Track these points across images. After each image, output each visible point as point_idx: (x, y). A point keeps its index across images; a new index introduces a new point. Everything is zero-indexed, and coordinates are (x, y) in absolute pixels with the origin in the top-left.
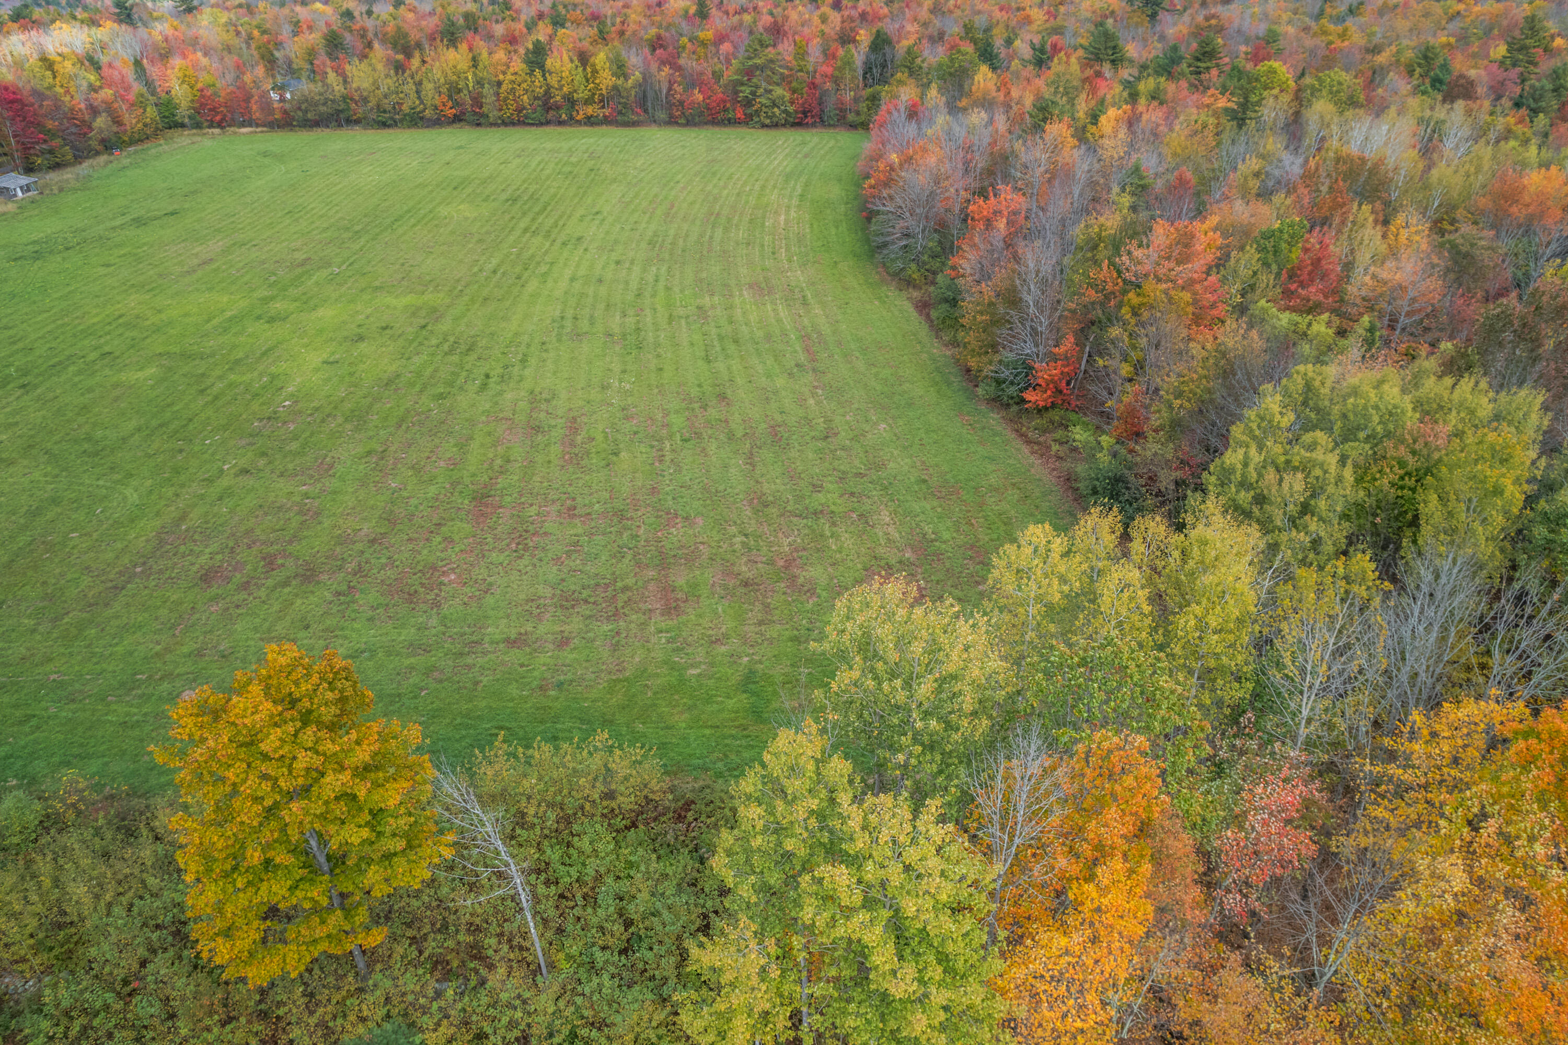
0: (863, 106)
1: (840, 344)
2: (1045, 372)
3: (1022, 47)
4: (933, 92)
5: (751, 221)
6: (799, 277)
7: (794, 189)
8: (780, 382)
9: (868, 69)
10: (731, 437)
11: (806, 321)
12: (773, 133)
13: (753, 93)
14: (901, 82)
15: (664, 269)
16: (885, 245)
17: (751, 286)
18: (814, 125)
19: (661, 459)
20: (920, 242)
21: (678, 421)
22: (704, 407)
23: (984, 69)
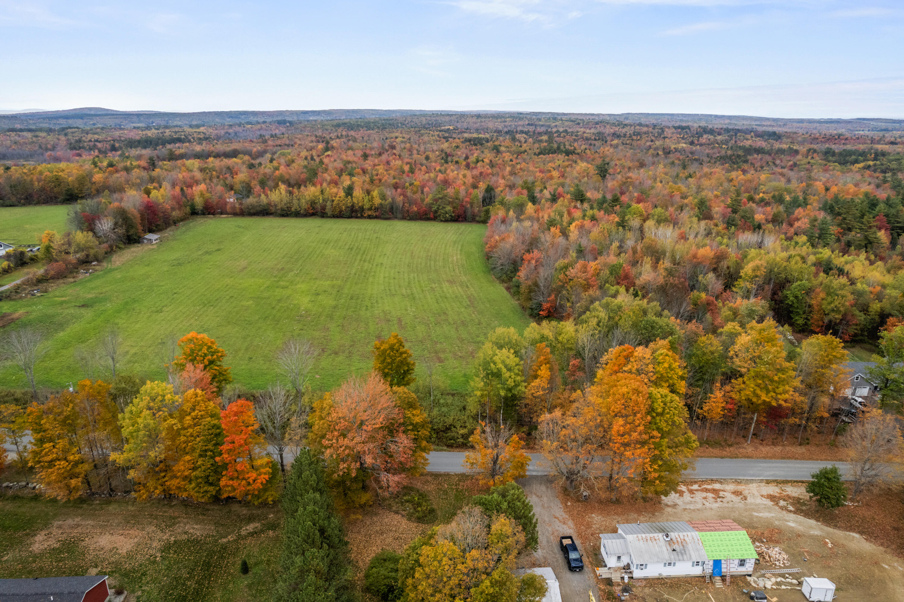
0: (482, 214)
1: (480, 299)
2: (546, 306)
3: (546, 193)
4: (511, 213)
5: (443, 259)
6: (464, 279)
7: (457, 248)
8: (463, 310)
9: (484, 200)
10: (450, 324)
11: (469, 293)
12: (445, 224)
13: (438, 208)
14: (498, 209)
15: (416, 275)
16: (495, 268)
17: (448, 281)
18: (462, 221)
19: (430, 329)
20: (506, 268)
21: (432, 319)
22: (440, 316)
23: (530, 204)
